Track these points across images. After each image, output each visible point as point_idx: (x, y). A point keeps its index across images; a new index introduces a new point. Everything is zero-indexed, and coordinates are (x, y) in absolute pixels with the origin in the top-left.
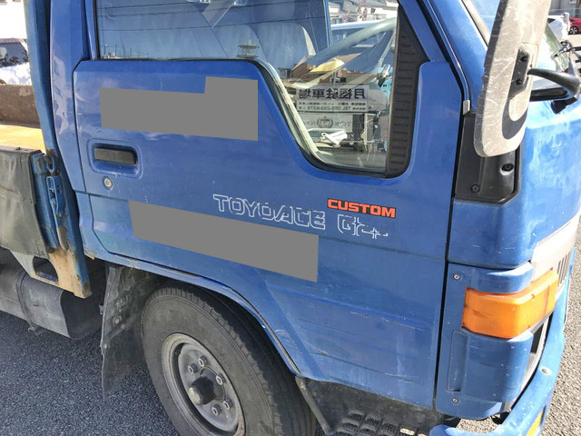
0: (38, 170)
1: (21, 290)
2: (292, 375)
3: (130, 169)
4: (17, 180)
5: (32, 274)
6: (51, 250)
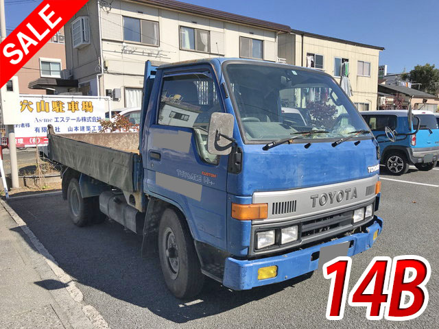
0: (135, 160)
1: (124, 211)
2: (193, 240)
3: (159, 160)
4: (129, 162)
5: (128, 203)
6: (134, 191)
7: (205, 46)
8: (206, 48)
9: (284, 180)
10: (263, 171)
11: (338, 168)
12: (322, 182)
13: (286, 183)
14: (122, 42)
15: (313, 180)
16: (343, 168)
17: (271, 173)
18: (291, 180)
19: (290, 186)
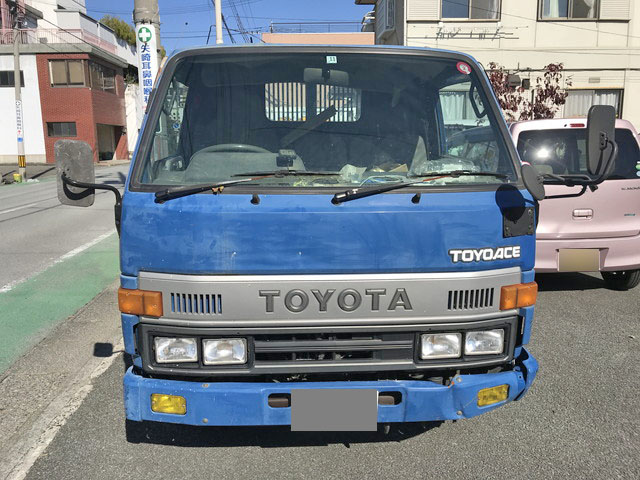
7: (588, 8)
8: (592, 12)
9: (189, 257)
10: (151, 239)
11: (338, 245)
12: (291, 268)
13: (194, 262)
14: (438, 22)
15: (264, 262)
16: (358, 246)
17: (165, 243)
18: (207, 259)
19: (202, 267)
